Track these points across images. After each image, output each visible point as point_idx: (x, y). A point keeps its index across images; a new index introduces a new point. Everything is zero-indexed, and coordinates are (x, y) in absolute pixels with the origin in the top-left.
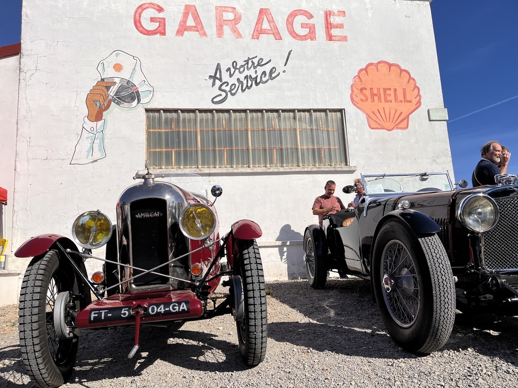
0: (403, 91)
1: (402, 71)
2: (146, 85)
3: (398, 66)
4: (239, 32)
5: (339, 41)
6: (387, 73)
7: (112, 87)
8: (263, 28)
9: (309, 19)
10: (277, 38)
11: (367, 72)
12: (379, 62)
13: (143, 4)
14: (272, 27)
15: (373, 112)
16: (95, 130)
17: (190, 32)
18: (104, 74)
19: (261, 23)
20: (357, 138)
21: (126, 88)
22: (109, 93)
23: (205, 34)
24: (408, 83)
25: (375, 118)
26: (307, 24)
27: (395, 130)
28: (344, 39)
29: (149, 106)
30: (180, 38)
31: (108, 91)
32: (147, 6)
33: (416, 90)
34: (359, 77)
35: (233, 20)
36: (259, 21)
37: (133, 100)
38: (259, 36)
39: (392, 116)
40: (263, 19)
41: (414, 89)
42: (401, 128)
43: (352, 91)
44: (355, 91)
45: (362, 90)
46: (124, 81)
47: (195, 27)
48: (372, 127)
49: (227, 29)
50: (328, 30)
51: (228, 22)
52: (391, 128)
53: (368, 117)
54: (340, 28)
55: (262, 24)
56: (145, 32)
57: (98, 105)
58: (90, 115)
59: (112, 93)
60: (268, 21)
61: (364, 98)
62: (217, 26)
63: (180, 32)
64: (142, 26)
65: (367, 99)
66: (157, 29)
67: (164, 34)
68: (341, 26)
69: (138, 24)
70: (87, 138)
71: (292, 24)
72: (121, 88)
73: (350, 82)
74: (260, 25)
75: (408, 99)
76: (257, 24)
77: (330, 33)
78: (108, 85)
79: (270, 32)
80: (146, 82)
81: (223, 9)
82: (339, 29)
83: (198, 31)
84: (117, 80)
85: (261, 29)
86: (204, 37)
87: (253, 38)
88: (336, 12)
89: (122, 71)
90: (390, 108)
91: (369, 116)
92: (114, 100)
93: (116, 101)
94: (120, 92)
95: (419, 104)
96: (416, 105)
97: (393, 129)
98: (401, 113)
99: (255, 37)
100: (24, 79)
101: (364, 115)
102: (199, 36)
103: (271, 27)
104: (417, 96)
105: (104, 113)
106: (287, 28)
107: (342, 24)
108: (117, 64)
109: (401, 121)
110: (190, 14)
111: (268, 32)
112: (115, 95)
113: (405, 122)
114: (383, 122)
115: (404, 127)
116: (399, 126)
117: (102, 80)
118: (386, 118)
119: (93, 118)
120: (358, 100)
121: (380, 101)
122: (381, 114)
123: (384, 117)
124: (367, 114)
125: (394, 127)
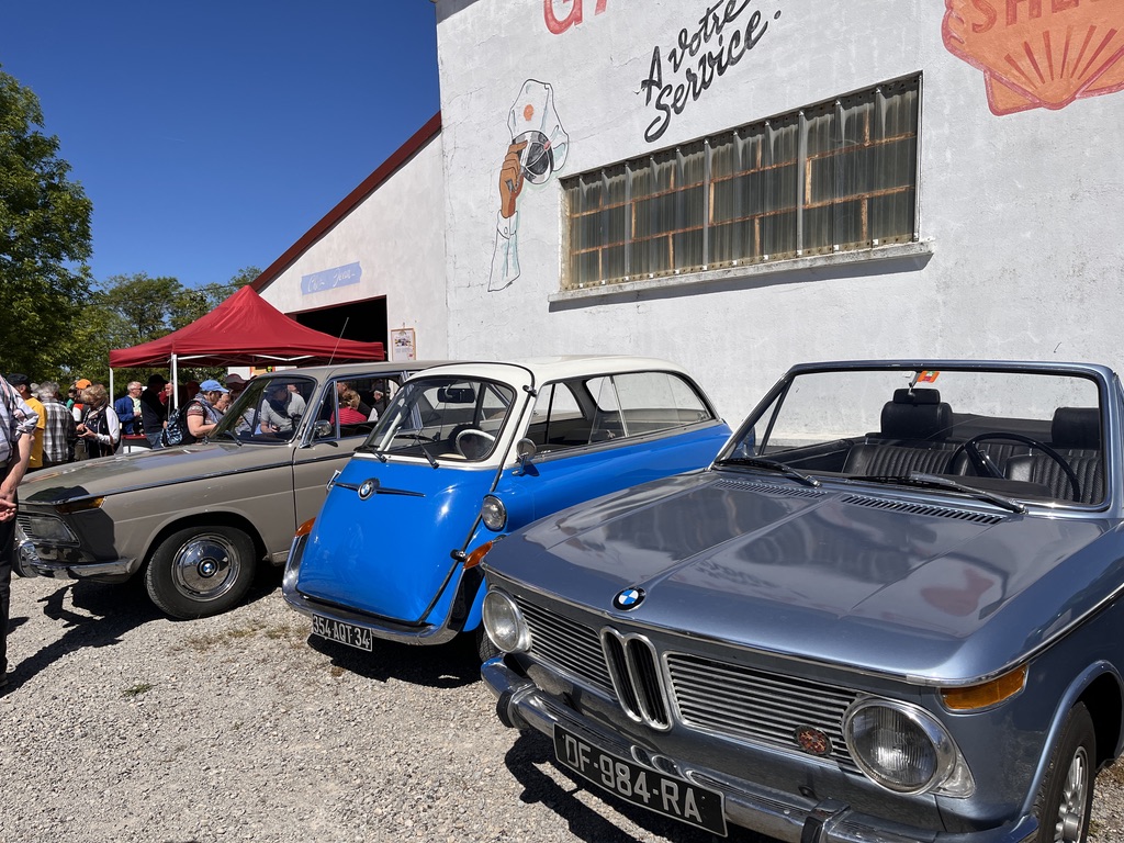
2: (560, 133)
7: (524, 151)
16: (508, 231)
18: (514, 131)
20: (948, 154)
21: (538, 148)
22: (521, 162)
25: (1012, 76)
27: (1078, 103)
29: (564, 174)
31: (520, 160)
37: (546, 167)
39: (1073, 55)
42: (1100, 91)
43: (949, 7)
46: (535, 136)
48: (1001, 107)
52: (1065, 97)
53: (993, 77)
56: (557, 28)
57: (511, 187)
58: (503, 207)
59: (524, 161)
61: (982, 19)
63: (601, 4)
64: (554, 19)
65: (992, 20)
66: (571, 13)
67: (579, 19)
69: (549, 17)
70: (502, 247)
72: (535, 148)
78: (519, 149)
80: (560, 129)
84: (528, 137)
89: (533, 117)
90: (1070, 28)
91: (993, 75)
92: (526, 175)
93: (528, 175)
94: (532, 158)
97: (1073, 98)
98: (1113, 32)
100: (446, 168)
101: (980, 74)
105: (517, 200)
108: (527, 107)
109: (1106, 63)
112: (527, 165)
114: (1038, 83)
115: (1115, 83)
116: (1098, 84)
117: (514, 141)
118: (1051, 66)
119: (507, 212)
120: (965, 31)
121: (1035, 13)
122: (1036, 57)
123: (1043, 64)
124: (989, 70)
125: (1076, 93)
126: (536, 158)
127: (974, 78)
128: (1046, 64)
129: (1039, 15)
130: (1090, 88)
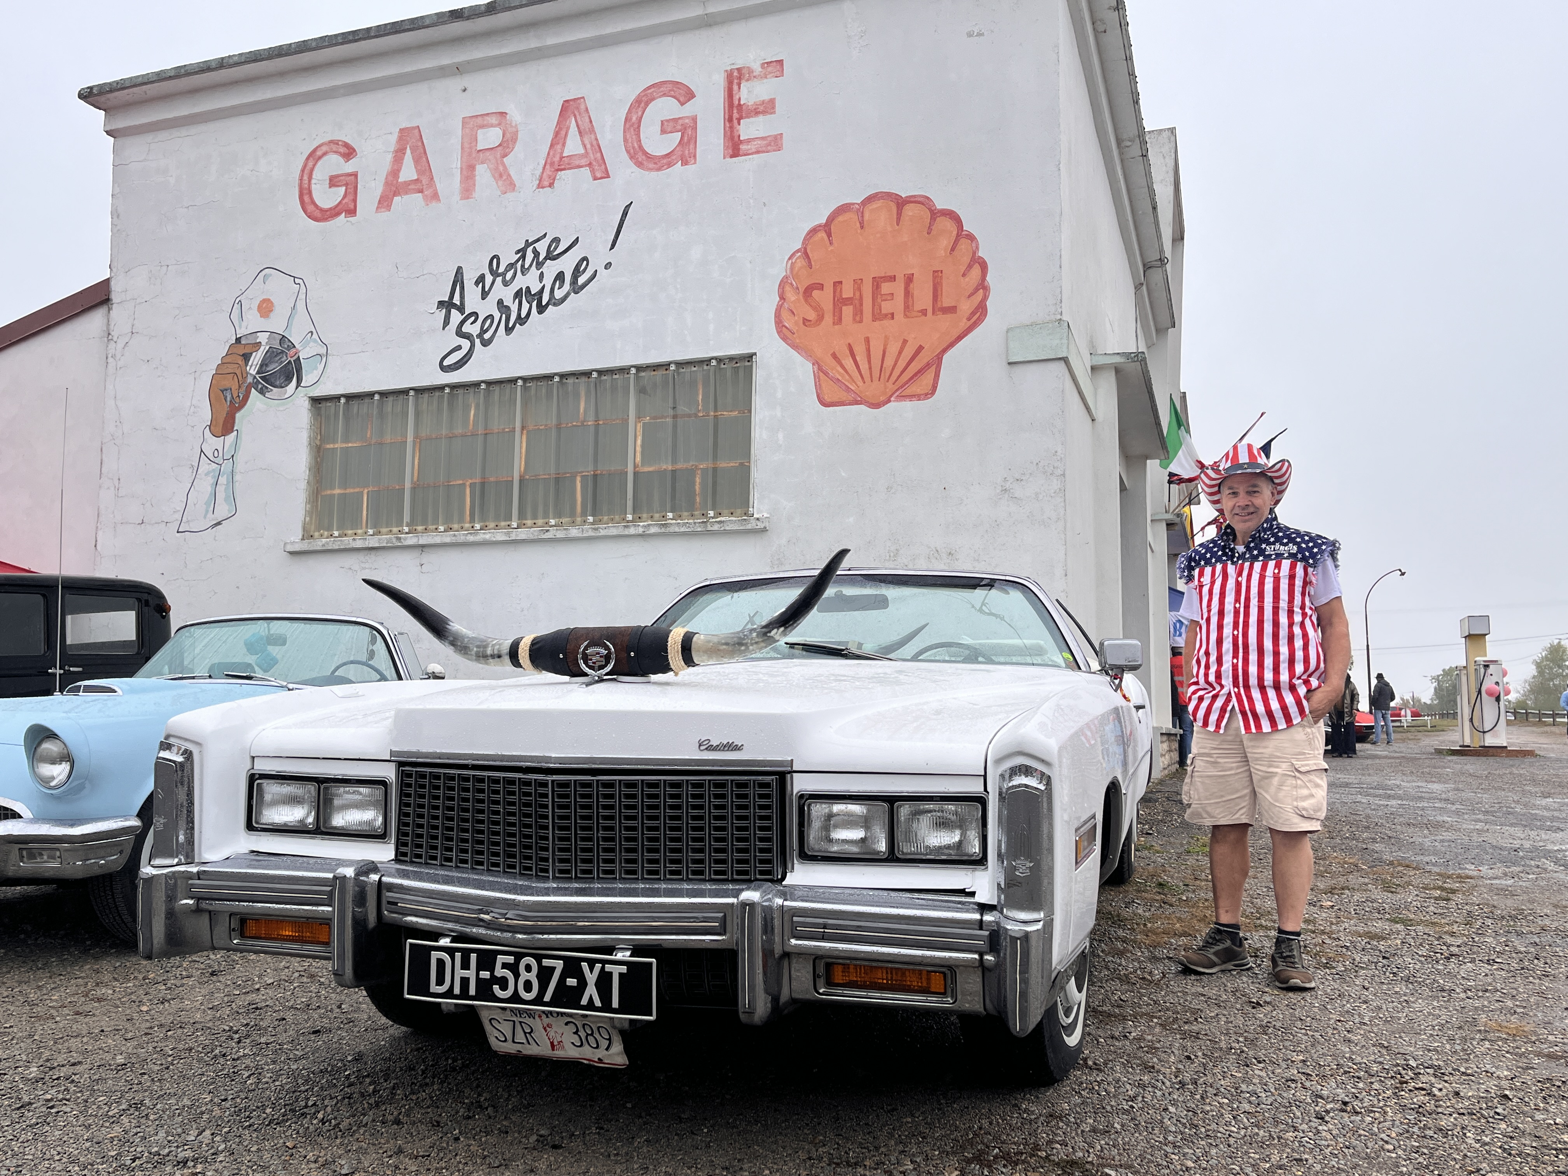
0: (934, 278)
1: (936, 214)
2: (315, 341)
3: (924, 201)
4: (509, 175)
5: (758, 152)
6: (889, 229)
7: (254, 354)
8: (565, 155)
9: (682, 104)
10: (599, 175)
11: (829, 235)
12: (870, 199)
13: (317, 147)
14: (588, 146)
15: (834, 356)
16: (221, 455)
17: (405, 197)
18: (240, 327)
19: (561, 141)
20: (780, 436)
21: (278, 354)
22: (248, 368)
23: (435, 196)
24: (953, 249)
25: (836, 372)
26: (675, 120)
27: (892, 405)
28: (774, 143)
29: (317, 392)
30: (384, 215)
31: (247, 365)
32: (324, 149)
33: (976, 271)
34: (806, 254)
35: (500, 145)
36: (559, 137)
37: (289, 379)
38: (554, 179)
39: (889, 362)
40: (568, 128)
41: (970, 267)
42: (911, 397)
43: (782, 297)
44: (791, 296)
45: (808, 292)
46: (274, 339)
47: (417, 180)
48: (827, 399)
49: (483, 173)
50: (731, 127)
51: (488, 153)
52: (882, 399)
53: (820, 370)
54: (764, 113)
55: (564, 145)
56: (318, 214)
57: (228, 399)
58: (214, 422)
59: (253, 367)
60: (580, 132)
61: (812, 315)
62: (461, 169)
63: (385, 202)
64: (313, 202)
65: (821, 318)
66: (340, 202)
67: (352, 212)
68: (767, 108)
69: (306, 198)
70: (207, 474)
71: (639, 126)
72: (272, 355)
73: (779, 271)
74: (559, 147)
75: (946, 302)
76: (552, 146)
77: (736, 134)
78: (247, 351)
79: (583, 162)
80: (315, 336)
81: (479, 121)
82: (761, 118)
83: (421, 191)
84: (263, 338)
85: (562, 158)
86: (434, 204)
87: (540, 186)
88: (757, 68)
89: (272, 314)
90: (887, 338)
91: (820, 369)
92: (255, 385)
93: (260, 386)
94: (267, 365)
95: (980, 312)
96: (969, 319)
97: (888, 401)
98: (920, 348)
99: (546, 183)
100: (113, 356)
101: (809, 367)
102: (423, 203)
103: (585, 146)
104: (976, 290)
105: (238, 415)
106: (625, 140)
107: (772, 101)
108: (264, 301)
109: (915, 375)
110: (408, 151)
111: (577, 163)
112: (258, 373)
113: (930, 375)
114: (860, 383)
115: (922, 392)
116: (908, 391)
117: (238, 340)
118: (870, 368)
119: (219, 429)
120: (796, 323)
121: (858, 318)
122: (858, 358)
123: (864, 366)
124: (818, 363)
125: (891, 396)
126: (274, 367)
127: (804, 369)
128: (867, 366)
129: (861, 321)
130: (903, 394)
